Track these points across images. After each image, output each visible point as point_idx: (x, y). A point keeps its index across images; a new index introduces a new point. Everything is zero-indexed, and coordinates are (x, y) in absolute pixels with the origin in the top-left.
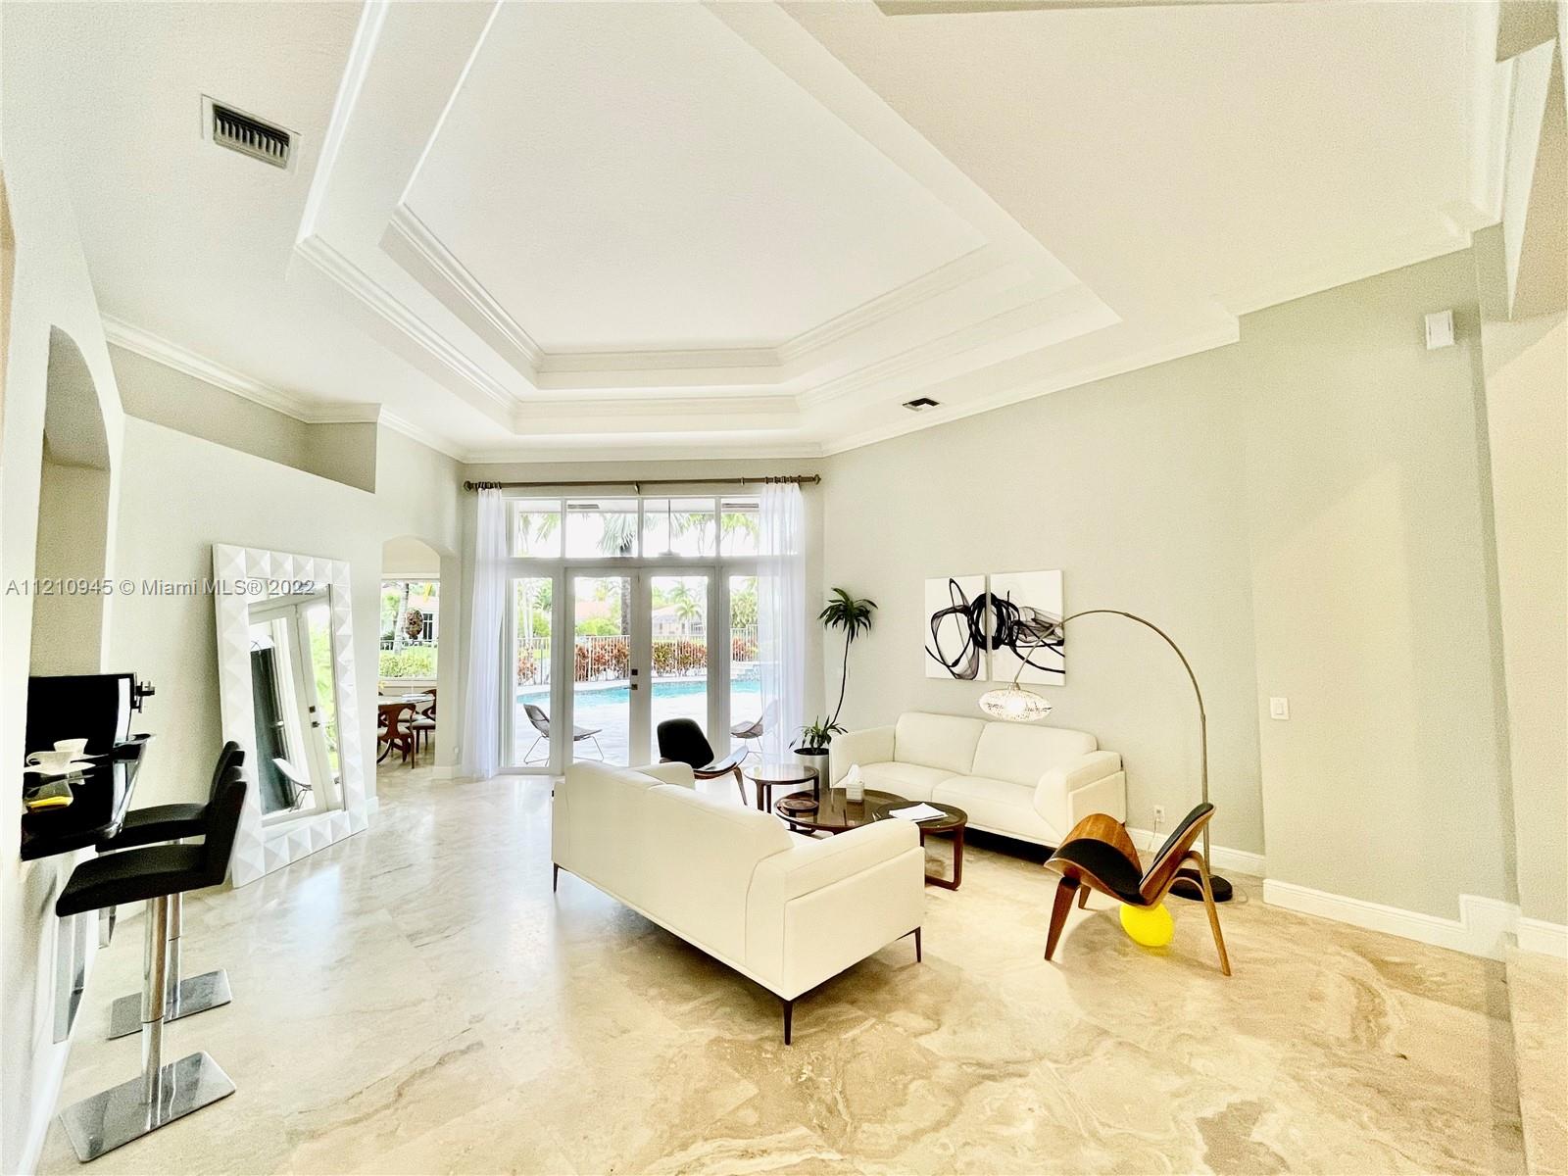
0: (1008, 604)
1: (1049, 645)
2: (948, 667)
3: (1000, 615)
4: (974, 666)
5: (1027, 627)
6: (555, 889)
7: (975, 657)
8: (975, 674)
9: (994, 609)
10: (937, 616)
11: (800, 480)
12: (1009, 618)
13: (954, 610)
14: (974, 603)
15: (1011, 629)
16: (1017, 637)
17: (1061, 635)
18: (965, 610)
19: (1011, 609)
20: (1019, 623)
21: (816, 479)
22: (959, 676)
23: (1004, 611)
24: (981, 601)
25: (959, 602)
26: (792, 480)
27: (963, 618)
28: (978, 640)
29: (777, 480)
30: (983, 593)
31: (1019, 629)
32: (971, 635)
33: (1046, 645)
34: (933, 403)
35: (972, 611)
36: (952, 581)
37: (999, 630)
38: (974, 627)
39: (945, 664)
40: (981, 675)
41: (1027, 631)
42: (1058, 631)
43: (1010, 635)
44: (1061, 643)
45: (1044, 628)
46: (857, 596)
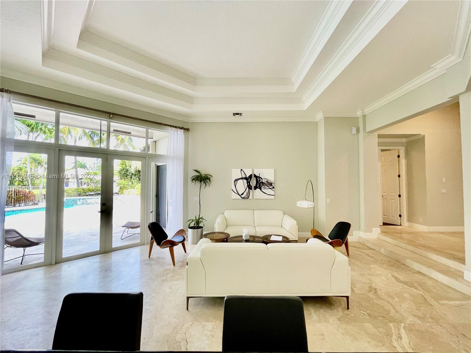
0: (259, 177)
1: (271, 188)
3: (257, 180)
4: (248, 194)
5: (265, 184)
7: (249, 192)
8: (249, 197)
9: (255, 178)
10: (236, 180)
12: (260, 181)
13: (242, 178)
14: (249, 177)
15: (260, 184)
16: (262, 186)
17: (274, 186)
18: (246, 178)
19: (260, 179)
20: (262, 182)
21: (188, 130)
22: (244, 198)
23: (258, 179)
24: (251, 176)
25: (244, 176)
27: (245, 181)
28: (250, 187)
30: (251, 174)
31: (262, 184)
32: (248, 186)
33: (270, 188)
34: (241, 115)
35: (248, 179)
36: (241, 170)
37: (256, 184)
38: (248, 183)
39: (239, 194)
40: (251, 197)
41: (265, 185)
42: (273, 184)
43: (260, 186)
44: (273, 188)
45: (270, 184)
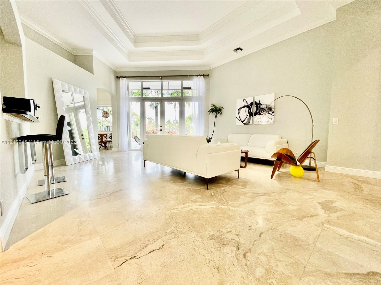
0: (259, 104)
1: (270, 113)
2: (242, 122)
3: (257, 107)
4: (249, 121)
5: (264, 109)
6: (145, 167)
7: (250, 118)
8: (249, 123)
9: (255, 105)
10: (240, 109)
11: (204, 76)
12: (259, 107)
13: (244, 107)
14: (250, 104)
15: (260, 110)
16: (261, 112)
17: (273, 111)
18: (248, 106)
19: (260, 105)
20: (262, 108)
21: (208, 75)
22: (245, 124)
23: (258, 105)
24: (252, 104)
25: (246, 104)
26: (202, 75)
27: (247, 109)
28: (251, 114)
29: (198, 76)
30: (253, 101)
31: (262, 110)
32: (249, 113)
33: (269, 113)
34: (241, 50)
35: (249, 107)
36: (244, 99)
37: (256, 111)
38: (249, 111)
39: (241, 121)
40: (251, 123)
41: (264, 110)
42: (273, 109)
43: (259, 112)
44: (273, 112)
45: (270, 110)
46: (218, 105)
